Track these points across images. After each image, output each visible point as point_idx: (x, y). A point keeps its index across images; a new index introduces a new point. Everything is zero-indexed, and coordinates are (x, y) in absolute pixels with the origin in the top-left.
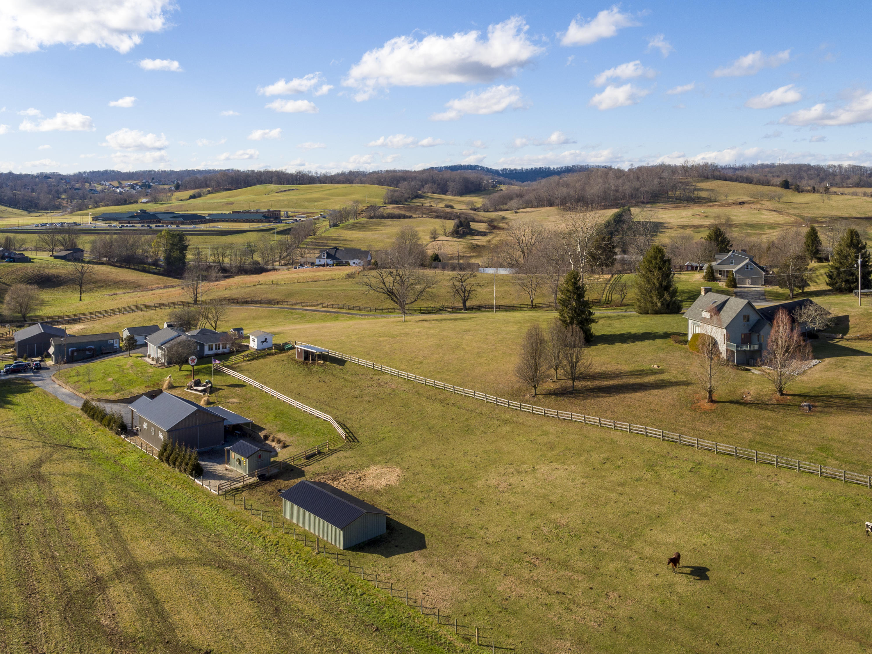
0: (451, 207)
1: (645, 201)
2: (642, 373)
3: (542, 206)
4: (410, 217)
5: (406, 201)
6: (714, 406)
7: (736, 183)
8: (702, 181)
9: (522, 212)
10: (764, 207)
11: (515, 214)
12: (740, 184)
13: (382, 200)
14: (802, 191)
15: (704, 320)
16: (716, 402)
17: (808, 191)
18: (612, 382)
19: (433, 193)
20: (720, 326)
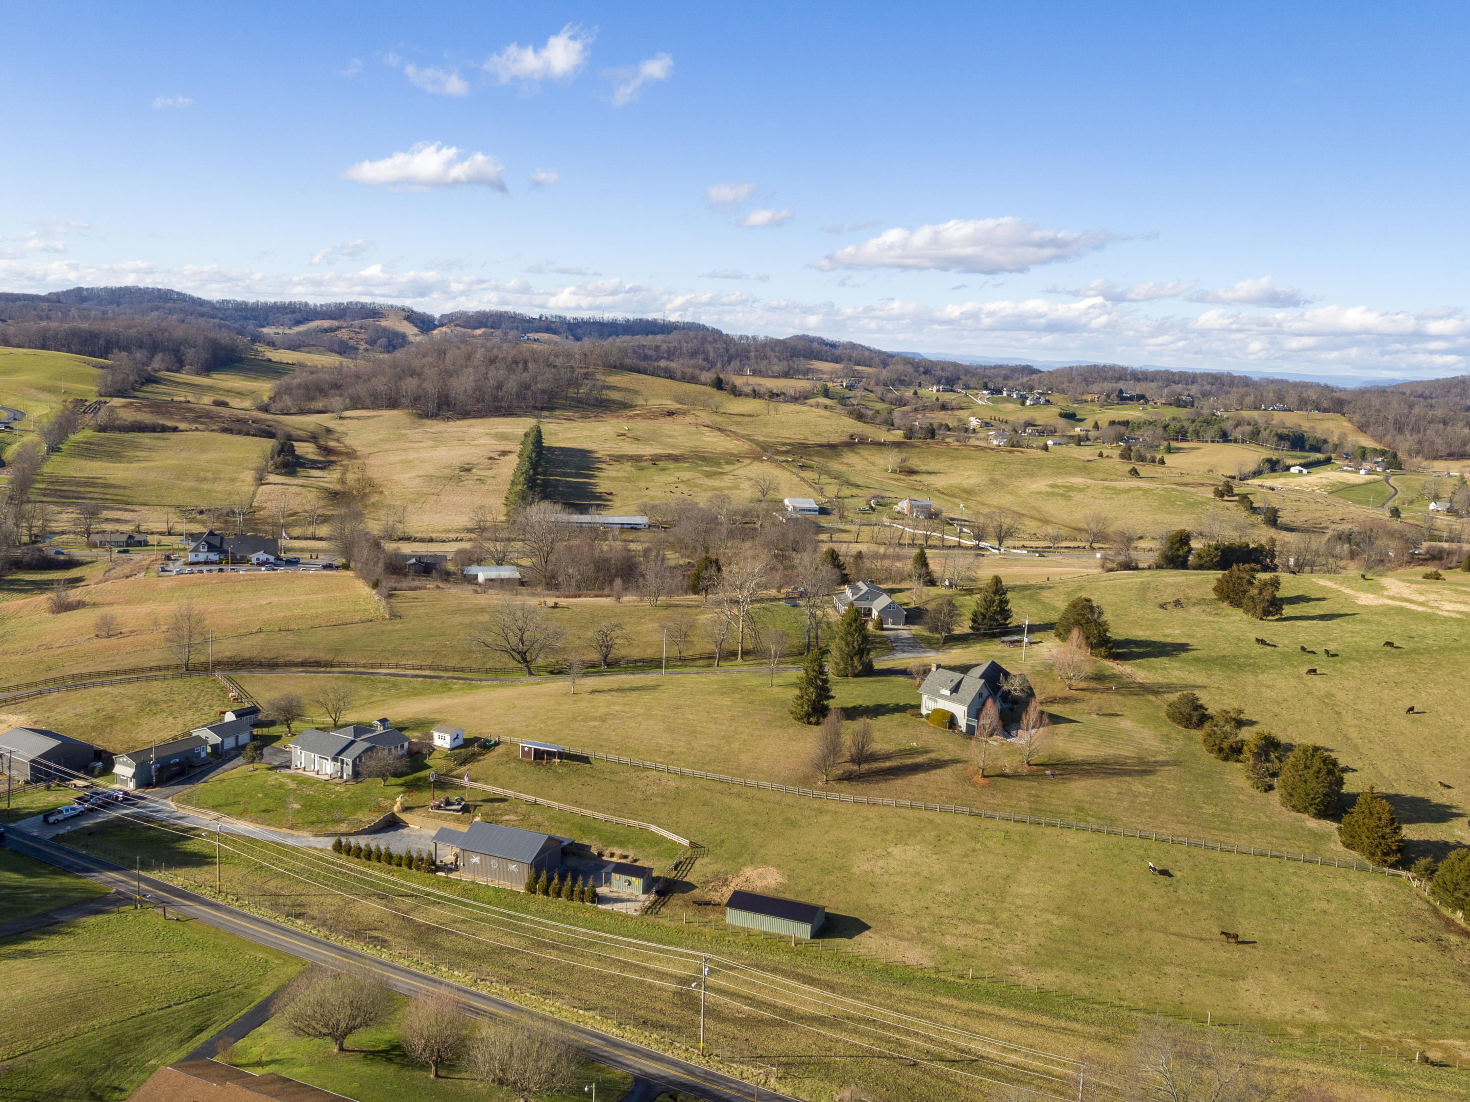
0: (224, 404)
1: (539, 405)
2: (912, 752)
3: (379, 407)
4: (175, 429)
5: (134, 389)
6: (987, 780)
7: (654, 378)
8: (611, 374)
9: (350, 418)
10: (700, 421)
11: (340, 422)
12: (659, 380)
13: (95, 389)
14: (740, 395)
15: (944, 697)
16: (988, 776)
17: (747, 395)
18: (888, 764)
19: (169, 370)
20: (960, 702)
